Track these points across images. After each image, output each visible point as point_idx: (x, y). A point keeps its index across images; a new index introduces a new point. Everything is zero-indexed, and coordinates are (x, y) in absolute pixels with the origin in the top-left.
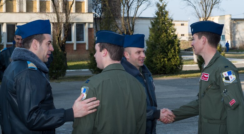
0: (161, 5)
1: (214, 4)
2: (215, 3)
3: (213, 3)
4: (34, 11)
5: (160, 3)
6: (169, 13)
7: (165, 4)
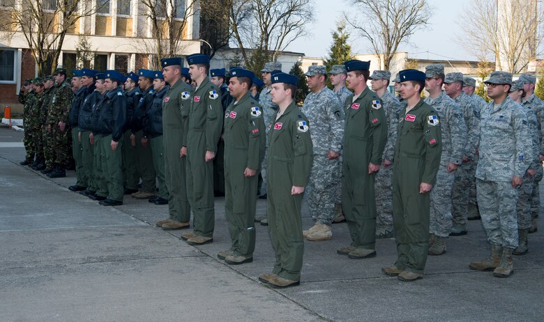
0: (340, 36)
1: (402, 37)
2: (403, 33)
3: (401, 34)
4: (107, 34)
5: (338, 33)
6: (351, 49)
7: (346, 35)
